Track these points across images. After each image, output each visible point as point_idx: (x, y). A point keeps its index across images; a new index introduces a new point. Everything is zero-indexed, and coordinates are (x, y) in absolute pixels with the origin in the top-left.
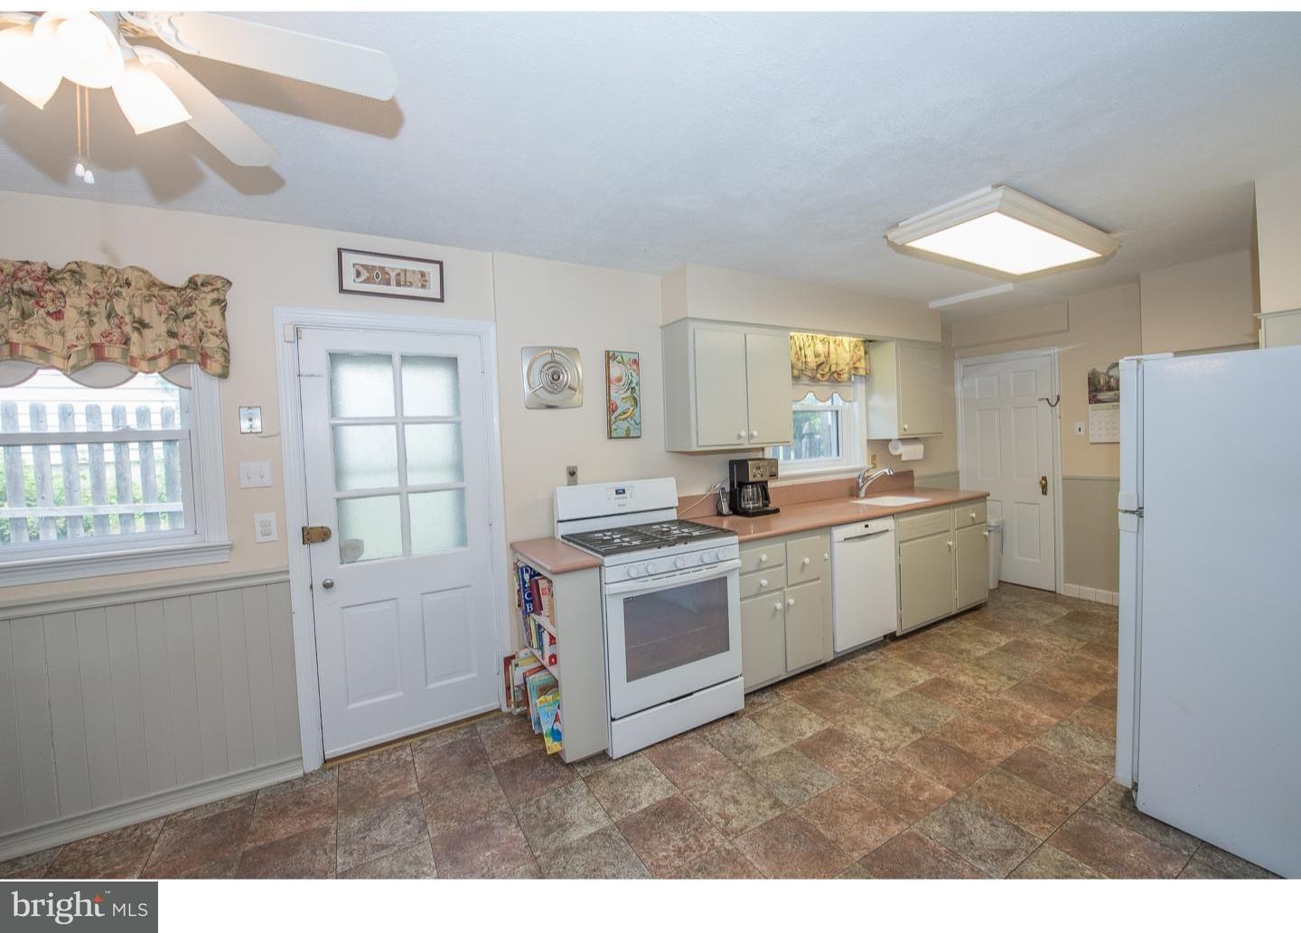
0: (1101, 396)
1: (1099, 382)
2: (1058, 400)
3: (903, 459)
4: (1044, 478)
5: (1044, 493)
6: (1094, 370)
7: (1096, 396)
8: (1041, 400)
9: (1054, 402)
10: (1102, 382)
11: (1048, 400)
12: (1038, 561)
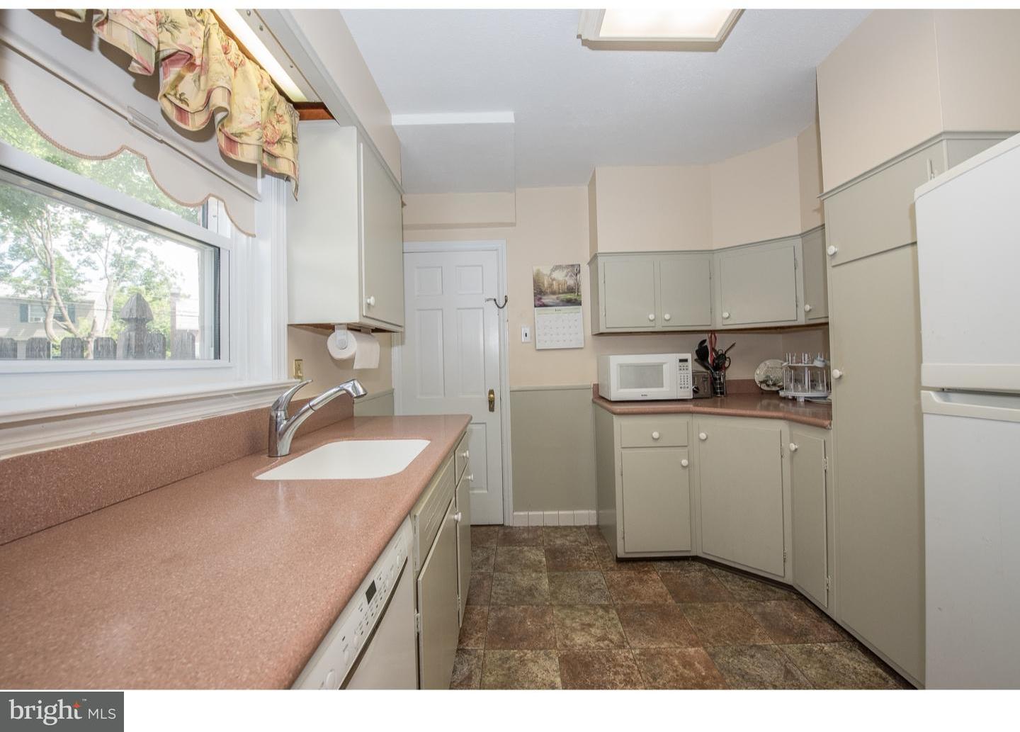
0: (546, 300)
1: (543, 283)
2: (506, 301)
3: (357, 366)
4: (491, 392)
5: (492, 409)
6: (538, 270)
7: (541, 298)
8: (488, 300)
9: (501, 304)
10: (546, 283)
11: (495, 300)
12: (486, 492)
